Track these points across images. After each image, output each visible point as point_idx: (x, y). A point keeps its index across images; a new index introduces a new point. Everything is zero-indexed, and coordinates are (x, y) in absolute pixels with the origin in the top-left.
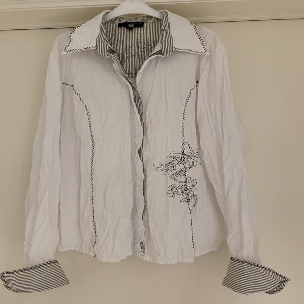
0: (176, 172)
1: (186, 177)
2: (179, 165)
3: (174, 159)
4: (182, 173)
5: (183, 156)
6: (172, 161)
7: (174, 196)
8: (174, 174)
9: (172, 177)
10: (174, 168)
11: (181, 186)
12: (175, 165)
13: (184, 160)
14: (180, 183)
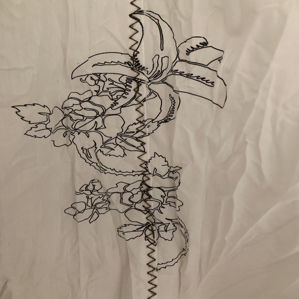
0: (105, 139)
1: (146, 158)
2: (118, 111)
3: (96, 88)
4: (129, 140)
5: (133, 74)
6: (88, 95)
7: (95, 216)
8: (99, 144)
9: (88, 156)
10: (100, 124)
11: (121, 186)
12: (100, 111)
13: (137, 90)
14: (121, 178)
